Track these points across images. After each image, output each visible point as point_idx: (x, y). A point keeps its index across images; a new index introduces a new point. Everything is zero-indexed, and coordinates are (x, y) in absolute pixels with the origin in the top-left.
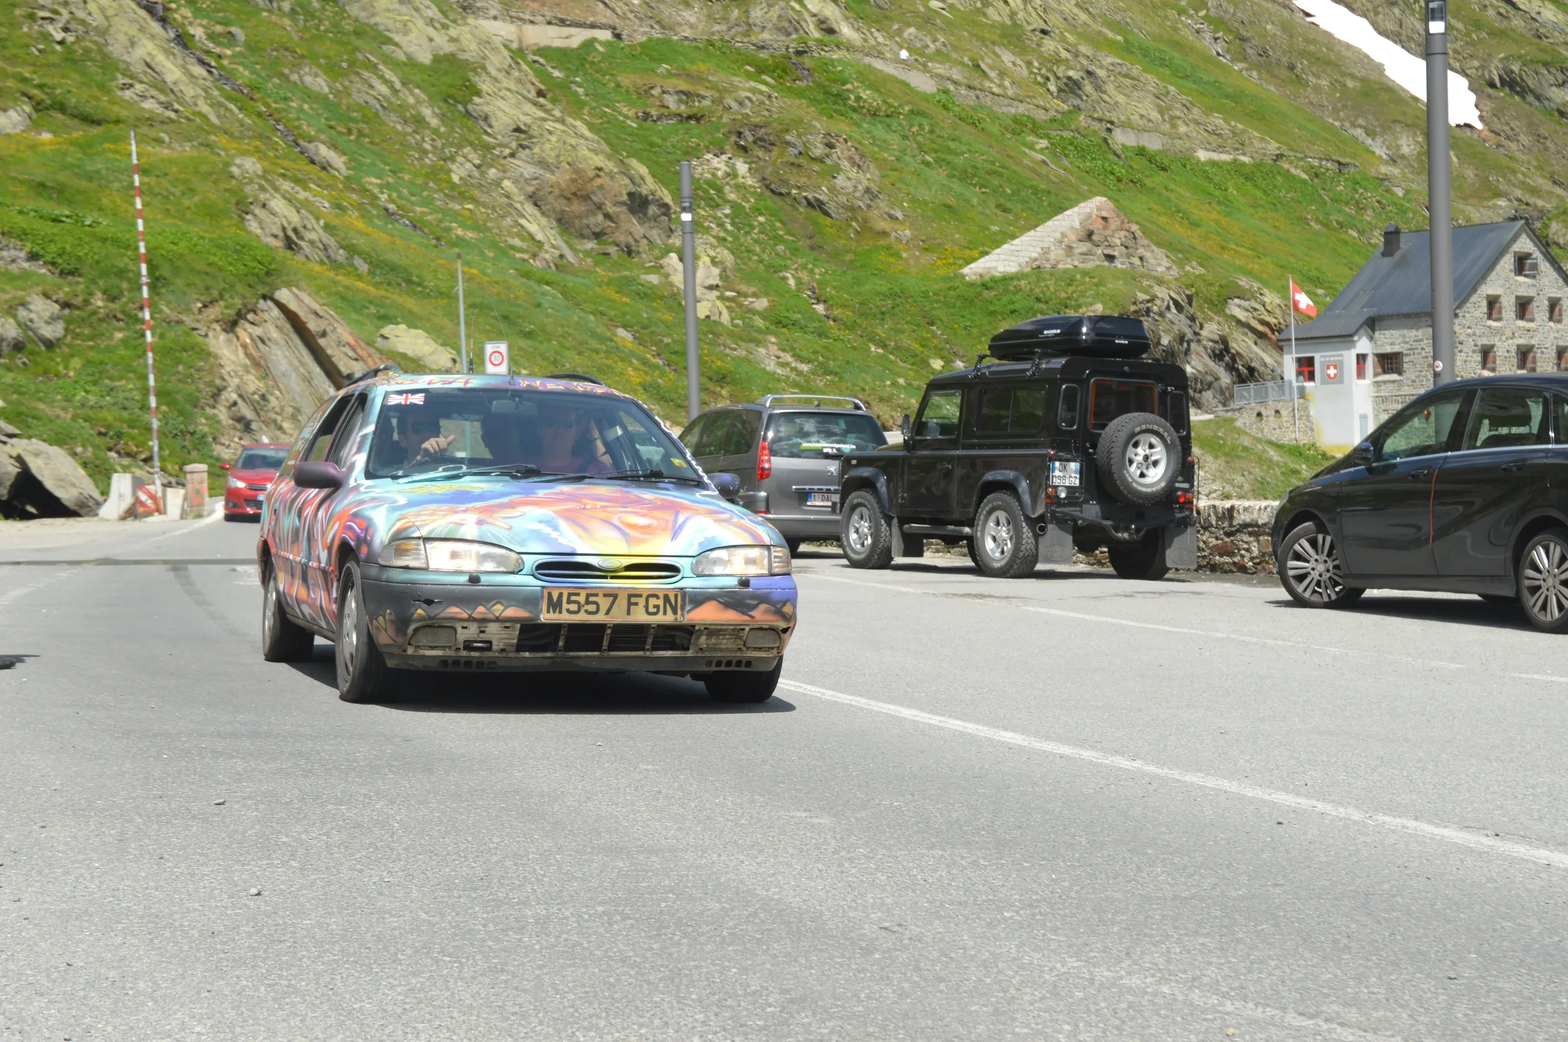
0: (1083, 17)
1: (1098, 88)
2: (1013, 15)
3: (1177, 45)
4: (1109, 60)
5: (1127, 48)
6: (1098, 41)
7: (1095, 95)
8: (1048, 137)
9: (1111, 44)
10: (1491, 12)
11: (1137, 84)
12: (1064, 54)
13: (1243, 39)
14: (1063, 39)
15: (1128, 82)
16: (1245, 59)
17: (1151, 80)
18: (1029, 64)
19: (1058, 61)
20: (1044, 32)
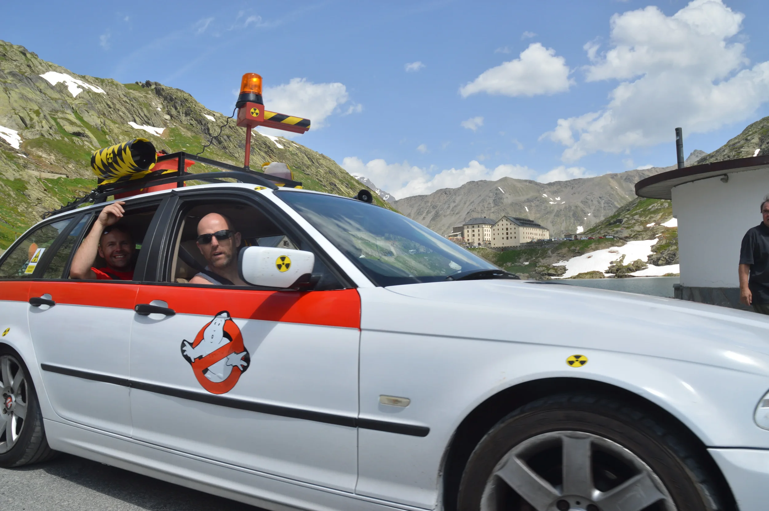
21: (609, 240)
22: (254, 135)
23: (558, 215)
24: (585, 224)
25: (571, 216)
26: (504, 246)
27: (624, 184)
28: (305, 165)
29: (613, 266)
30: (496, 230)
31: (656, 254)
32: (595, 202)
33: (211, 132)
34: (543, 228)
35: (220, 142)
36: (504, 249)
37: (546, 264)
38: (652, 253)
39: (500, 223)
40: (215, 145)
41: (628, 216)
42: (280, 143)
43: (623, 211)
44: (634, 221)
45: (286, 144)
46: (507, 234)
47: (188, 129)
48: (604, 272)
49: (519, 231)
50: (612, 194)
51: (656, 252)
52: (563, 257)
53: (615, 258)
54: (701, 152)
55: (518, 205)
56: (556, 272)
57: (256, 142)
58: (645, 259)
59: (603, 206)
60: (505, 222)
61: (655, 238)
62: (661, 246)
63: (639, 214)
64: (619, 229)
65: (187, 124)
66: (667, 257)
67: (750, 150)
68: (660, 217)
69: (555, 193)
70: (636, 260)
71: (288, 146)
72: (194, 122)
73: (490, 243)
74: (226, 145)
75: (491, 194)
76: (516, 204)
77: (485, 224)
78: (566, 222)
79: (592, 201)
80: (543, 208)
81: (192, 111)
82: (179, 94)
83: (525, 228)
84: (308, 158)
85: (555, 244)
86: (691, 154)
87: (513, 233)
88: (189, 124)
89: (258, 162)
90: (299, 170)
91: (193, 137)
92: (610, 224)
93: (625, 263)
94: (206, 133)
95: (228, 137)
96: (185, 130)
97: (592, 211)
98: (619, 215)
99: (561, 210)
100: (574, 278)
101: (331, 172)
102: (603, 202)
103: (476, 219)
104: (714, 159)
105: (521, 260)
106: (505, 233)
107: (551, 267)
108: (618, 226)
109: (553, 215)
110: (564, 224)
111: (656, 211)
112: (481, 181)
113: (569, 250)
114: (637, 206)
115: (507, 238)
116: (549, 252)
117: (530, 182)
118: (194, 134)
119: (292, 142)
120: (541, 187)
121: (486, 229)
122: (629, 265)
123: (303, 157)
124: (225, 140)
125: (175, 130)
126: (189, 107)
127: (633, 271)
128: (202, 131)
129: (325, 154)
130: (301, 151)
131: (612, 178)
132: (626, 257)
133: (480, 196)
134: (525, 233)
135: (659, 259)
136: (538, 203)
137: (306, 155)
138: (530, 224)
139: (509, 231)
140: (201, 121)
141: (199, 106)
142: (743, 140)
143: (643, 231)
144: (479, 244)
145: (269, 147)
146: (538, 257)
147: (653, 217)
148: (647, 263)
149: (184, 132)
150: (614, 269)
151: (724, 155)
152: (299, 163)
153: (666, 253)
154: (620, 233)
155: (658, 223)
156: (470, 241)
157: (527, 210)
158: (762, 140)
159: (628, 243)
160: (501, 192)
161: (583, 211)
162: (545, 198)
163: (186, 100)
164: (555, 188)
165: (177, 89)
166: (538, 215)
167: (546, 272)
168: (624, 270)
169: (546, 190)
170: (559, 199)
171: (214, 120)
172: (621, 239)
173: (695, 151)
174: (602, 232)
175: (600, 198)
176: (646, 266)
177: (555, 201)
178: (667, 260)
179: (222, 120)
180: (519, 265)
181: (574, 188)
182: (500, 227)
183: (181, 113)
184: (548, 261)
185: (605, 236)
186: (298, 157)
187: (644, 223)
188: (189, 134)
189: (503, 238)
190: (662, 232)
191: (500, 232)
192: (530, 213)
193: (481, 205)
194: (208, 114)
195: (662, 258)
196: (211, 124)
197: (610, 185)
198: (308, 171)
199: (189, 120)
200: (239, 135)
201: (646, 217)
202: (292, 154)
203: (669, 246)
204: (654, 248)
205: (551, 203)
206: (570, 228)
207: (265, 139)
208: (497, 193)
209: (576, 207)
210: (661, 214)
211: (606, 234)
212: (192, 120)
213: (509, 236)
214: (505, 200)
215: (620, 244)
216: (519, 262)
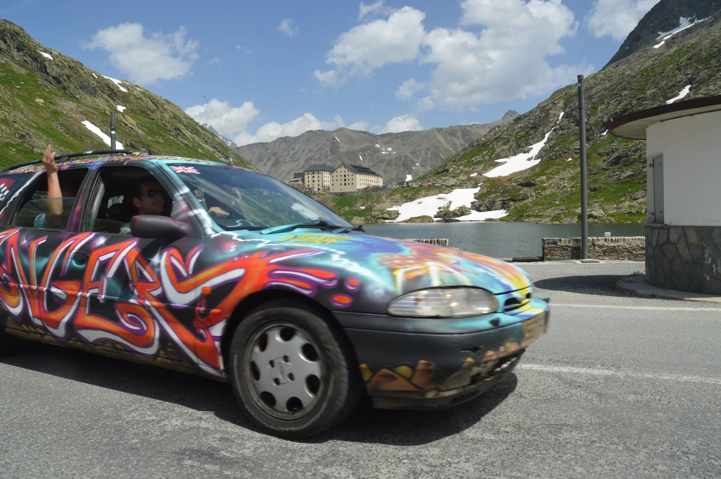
0: (26, 119)
1: (30, 137)
2: (5, 116)
3: (52, 129)
4: (33, 131)
5: (38, 128)
6: (30, 126)
7: (29, 139)
8: (15, 148)
9: (34, 128)
10: (127, 130)
11: (40, 137)
12: (20, 128)
13: (69, 129)
14: (20, 124)
15: (38, 136)
16: (69, 134)
17: (44, 137)
18: (10, 129)
19: (19, 130)
20: (14, 122)
21: (437, 187)
22: (96, 77)
23: (389, 164)
24: (413, 173)
25: (401, 165)
26: (342, 191)
27: (449, 138)
28: (150, 109)
29: (441, 212)
30: (335, 176)
31: (478, 201)
32: (423, 153)
33: (48, 71)
34: (378, 175)
35: (59, 82)
36: (342, 194)
37: (381, 209)
38: (474, 200)
39: (339, 170)
40: (52, 84)
41: (454, 166)
42: (123, 86)
43: (450, 161)
44: (459, 171)
45: (129, 87)
46: (345, 180)
47: (22, 66)
48: (432, 216)
49: (356, 177)
50: (438, 147)
51: (478, 199)
52: (397, 202)
53: (443, 204)
54: (514, 112)
55: (353, 154)
56: (390, 216)
57: (98, 85)
58: (469, 206)
59: (429, 157)
60: (343, 169)
61: (477, 187)
62: (482, 193)
63: (464, 165)
64: (446, 178)
65: (20, 60)
66: (488, 204)
67: (556, 112)
68: (481, 168)
69: (387, 144)
70: (461, 206)
71: (132, 89)
72: (28, 59)
73: (329, 189)
74: (66, 85)
75: (328, 143)
76: (351, 153)
77: (324, 170)
78: (396, 171)
79: (420, 152)
80: (375, 157)
81: (25, 47)
82: (8, 26)
83: (361, 176)
84: (153, 103)
85: (389, 190)
86: (506, 114)
87: (350, 180)
88: (22, 60)
89: (101, 105)
90: (143, 114)
91: (28, 75)
92: (438, 173)
93: (452, 209)
94: (42, 72)
95: (68, 77)
96: (17, 67)
97: (420, 160)
98: (446, 165)
99: (392, 160)
100: (406, 221)
101: (175, 117)
102: (429, 153)
103: (315, 166)
104: (528, 118)
105: (358, 205)
106: (343, 180)
107: (385, 211)
108: (445, 176)
109: (385, 164)
110: (394, 173)
111: (478, 163)
112: (319, 130)
113: (402, 196)
114: (461, 158)
115: (345, 184)
116: (384, 197)
117: (365, 133)
118: (29, 71)
119: (136, 86)
120: (374, 138)
121: (326, 175)
122: (455, 210)
123: (148, 101)
124: (65, 81)
125: (6, 66)
126: (22, 42)
127: (459, 216)
128: (39, 70)
129: (170, 100)
130: (145, 96)
131: (439, 132)
132: (452, 203)
133: (318, 144)
134: (362, 180)
135: (480, 206)
136: (371, 152)
137: (150, 99)
138: (366, 172)
139: (347, 178)
140: (37, 58)
141: (33, 42)
142: (551, 103)
143: (467, 180)
144: (319, 189)
145: (112, 90)
146: (374, 202)
147: (476, 168)
148: (470, 209)
149: (16, 68)
150: (442, 213)
151: (536, 116)
152: (144, 107)
153: (487, 200)
154: (446, 182)
155: (480, 174)
156: (310, 186)
157: (361, 159)
158: (565, 105)
159: (454, 190)
160: (337, 141)
161: (411, 161)
162: (378, 148)
163: (17, 33)
164: (387, 139)
165: (5, 20)
166: (371, 164)
167: (381, 216)
168: (451, 215)
169: (378, 141)
170: (390, 149)
171: (51, 58)
172: (448, 187)
173: (510, 111)
174: (431, 180)
175: (427, 149)
176: (469, 211)
177: (386, 151)
178: (488, 207)
179: (60, 59)
180: (357, 210)
181: (404, 140)
182: (339, 174)
183: (12, 48)
184: (382, 205)
185: (434, 184)
186: (143, 101)
187: (468, 173)
188: (23, 71)
189: (341, 184)
190: (484, 182)
191: (339, 178)
192: (364, 162)
193: (318, 152)
194: (45, 52)
195: (483, 205)
196: (48, 62)
197: (436, 138)
198: (153, 116)
199: (23, 56)
200: (80, 76)
201: (470, 168)
202: (136, 98)
203: (489, 194)
204: (477, 195)
205: (383, 153)
206: (400, 176)
207: (108, 81)
208: (334, 143)
209: (406, 157)
210: (483, 165)
211: (435, 182)
212: (26, 56)
213: (347, 182)
214: (341, 149)
215: (447, 191)
216: (356, 206)
